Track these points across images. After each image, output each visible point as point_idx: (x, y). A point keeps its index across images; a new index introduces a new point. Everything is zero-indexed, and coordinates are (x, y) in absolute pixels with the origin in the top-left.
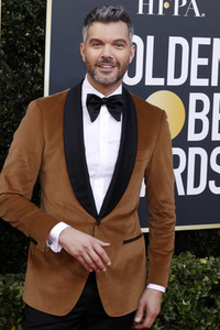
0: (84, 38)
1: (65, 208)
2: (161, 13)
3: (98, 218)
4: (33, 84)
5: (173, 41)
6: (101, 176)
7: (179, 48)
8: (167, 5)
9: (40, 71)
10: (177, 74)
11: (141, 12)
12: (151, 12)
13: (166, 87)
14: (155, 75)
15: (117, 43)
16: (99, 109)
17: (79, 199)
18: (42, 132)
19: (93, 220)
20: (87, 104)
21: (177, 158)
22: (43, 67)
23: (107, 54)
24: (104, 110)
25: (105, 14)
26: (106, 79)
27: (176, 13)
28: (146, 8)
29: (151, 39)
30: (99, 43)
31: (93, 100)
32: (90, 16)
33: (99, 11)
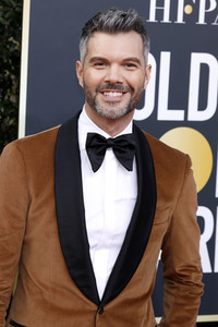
0: (82, 55)
1: (54, 290)
2: (180, 20)
3: (101, 304)
4: (4, 117)
5: (197, 59)
6: (105, 246)
7: (205, 69)
8: (189, 10)
9: (13, 99)
10: (202, 105)
11: (152, 18)
12: (166, 19)
13: (186, 123)
14: (171, 106)
15: (128, 63)
16: (103, 154)
17: (74, 279)
18: (27, 187)
19: (94, 307)
20: (88, 147)
21: (201, 221)
22: (18, 94)
23: (114, 77)
24: (110, 155)
25: (113, 20)
26: (112, 112)
27: (202, 21)
28: (159, 14)
29: (166, 57)
30: (103, 62)
31: (95, 142)
32: (90, 24)
33: (103, 17)
